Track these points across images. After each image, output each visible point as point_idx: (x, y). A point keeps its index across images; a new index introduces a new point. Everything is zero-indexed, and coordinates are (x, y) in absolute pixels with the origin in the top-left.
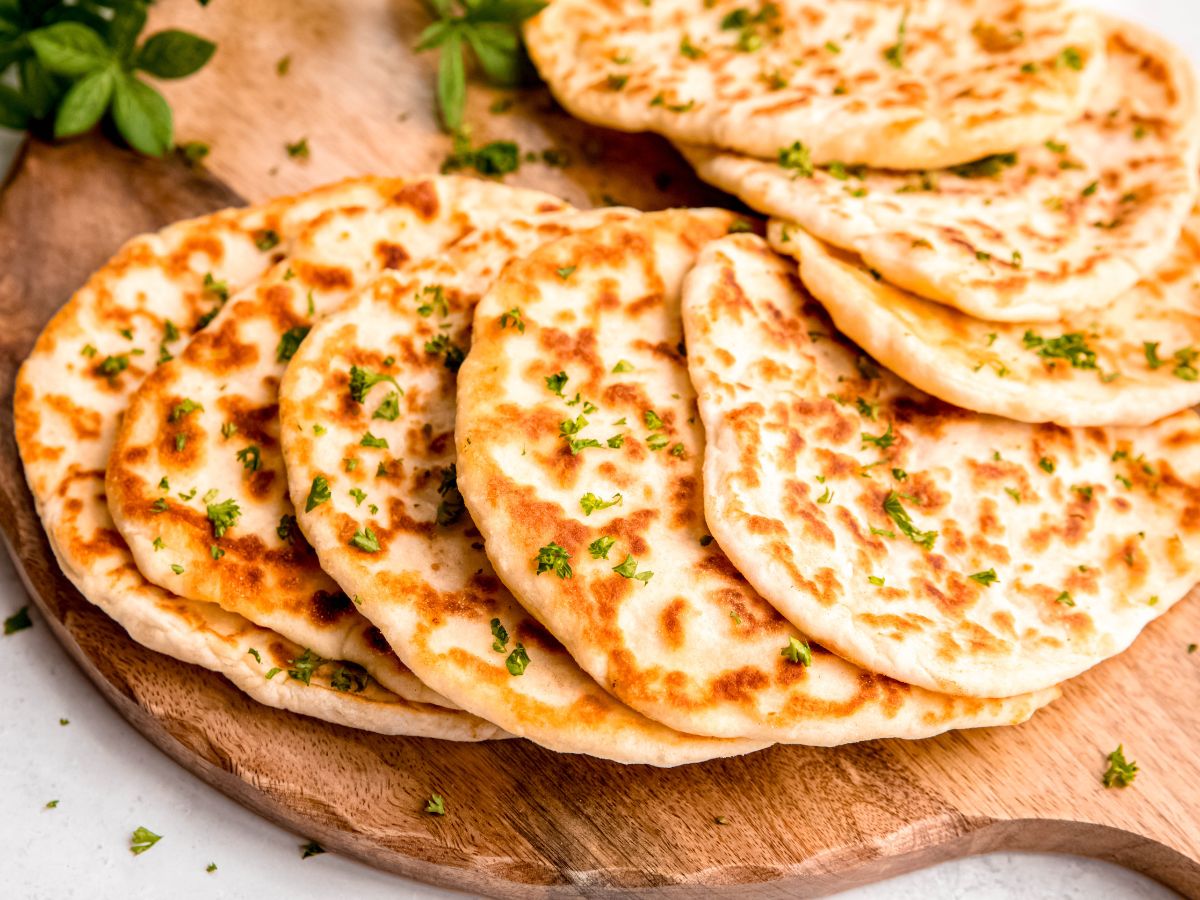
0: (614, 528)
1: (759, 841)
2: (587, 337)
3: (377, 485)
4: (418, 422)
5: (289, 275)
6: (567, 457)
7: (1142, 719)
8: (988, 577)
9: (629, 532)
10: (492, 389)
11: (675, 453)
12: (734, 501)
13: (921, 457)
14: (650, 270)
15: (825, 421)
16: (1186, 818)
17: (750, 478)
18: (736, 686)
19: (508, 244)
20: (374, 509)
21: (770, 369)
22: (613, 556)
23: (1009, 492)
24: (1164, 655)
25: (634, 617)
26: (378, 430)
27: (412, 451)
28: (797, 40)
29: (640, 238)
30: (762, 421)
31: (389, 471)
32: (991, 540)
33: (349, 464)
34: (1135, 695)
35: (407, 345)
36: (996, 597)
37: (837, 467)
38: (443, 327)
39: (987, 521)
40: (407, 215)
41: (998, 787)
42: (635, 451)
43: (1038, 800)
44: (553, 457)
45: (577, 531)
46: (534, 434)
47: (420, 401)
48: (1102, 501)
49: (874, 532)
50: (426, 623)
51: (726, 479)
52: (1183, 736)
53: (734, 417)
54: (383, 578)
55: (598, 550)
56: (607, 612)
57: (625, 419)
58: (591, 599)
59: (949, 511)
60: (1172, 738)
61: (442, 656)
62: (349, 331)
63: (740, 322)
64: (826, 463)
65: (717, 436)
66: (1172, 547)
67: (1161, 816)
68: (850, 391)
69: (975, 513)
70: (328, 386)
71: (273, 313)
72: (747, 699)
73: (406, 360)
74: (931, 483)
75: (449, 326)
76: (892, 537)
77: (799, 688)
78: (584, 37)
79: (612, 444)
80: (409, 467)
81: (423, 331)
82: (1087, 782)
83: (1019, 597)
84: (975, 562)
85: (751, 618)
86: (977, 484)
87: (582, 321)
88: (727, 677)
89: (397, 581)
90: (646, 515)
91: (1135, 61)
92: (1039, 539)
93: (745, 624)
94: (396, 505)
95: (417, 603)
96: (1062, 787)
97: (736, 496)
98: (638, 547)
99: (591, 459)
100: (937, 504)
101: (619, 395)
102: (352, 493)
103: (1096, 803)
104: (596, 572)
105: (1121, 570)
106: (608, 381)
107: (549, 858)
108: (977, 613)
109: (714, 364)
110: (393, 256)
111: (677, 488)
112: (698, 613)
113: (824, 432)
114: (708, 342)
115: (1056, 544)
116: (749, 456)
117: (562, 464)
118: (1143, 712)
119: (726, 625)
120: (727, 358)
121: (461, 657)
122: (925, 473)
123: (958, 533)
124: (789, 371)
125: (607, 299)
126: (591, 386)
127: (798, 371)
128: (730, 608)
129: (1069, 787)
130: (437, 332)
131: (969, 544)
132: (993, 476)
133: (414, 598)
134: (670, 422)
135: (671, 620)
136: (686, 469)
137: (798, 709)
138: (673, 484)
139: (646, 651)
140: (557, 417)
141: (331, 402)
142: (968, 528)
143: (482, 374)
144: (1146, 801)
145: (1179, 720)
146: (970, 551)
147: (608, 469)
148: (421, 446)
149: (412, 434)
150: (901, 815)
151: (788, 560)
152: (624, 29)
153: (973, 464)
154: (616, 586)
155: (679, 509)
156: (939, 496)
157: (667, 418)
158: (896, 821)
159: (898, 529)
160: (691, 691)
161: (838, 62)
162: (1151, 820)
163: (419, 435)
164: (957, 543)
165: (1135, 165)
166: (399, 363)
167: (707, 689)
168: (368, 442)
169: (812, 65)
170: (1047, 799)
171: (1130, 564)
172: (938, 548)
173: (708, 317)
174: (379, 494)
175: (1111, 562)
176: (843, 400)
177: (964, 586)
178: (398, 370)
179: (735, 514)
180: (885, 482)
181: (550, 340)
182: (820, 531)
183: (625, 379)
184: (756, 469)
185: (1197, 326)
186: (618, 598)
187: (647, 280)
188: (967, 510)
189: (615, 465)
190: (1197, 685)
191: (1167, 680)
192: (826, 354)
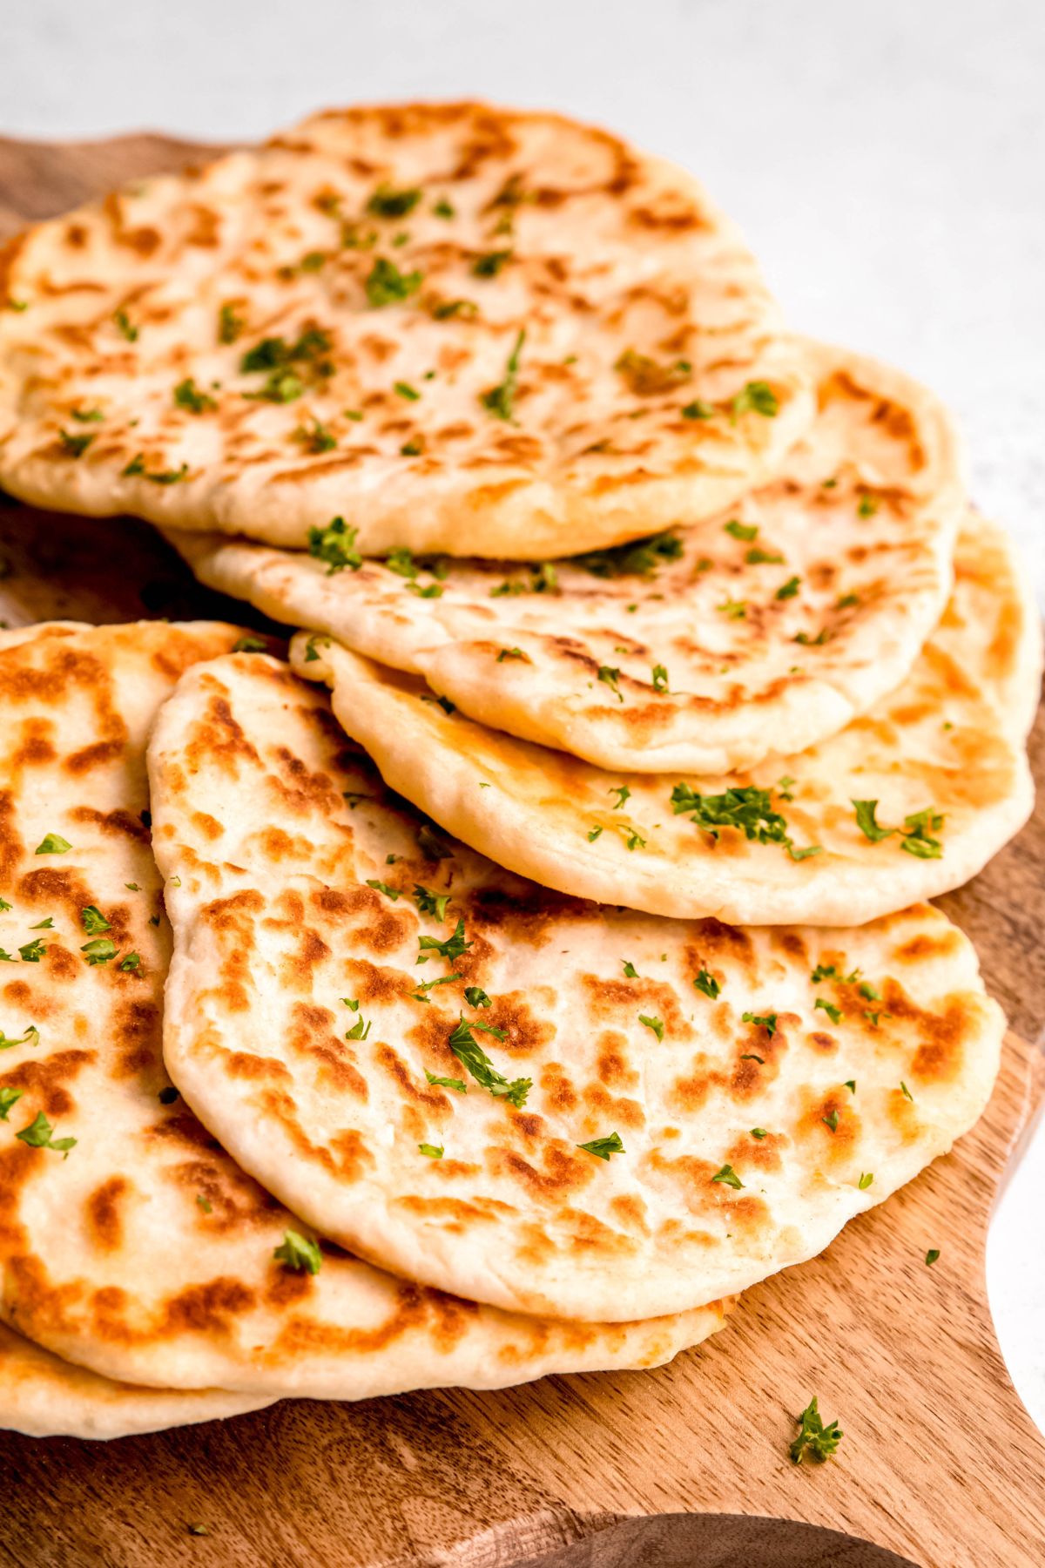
0: (19, 1078)
1: (255, 1558)
2: (0, 803)
7: (853, 1362)
8: (607, 1147)
9: (44, 1081)
11: (129, 968)
12: (209, 1031)
13: (512, 973)
14: (103, 706)
15: (363, 919)
16: (914, 1505)
17: (235, 997)
18: (204, 1308)
21: (277, 844)
22: (17, 1117)
23: (645, 1022)
24: (889, 1269)
25: (46, 1206)
28: (354, 383)
29: (89, 659)
30: (258, 918)
32: (615, 1093)
34: (843, 1327)
36: (621, 1173)
37: (379, 986)
39: (610, 1064)
41: (629, 1469)
42: (62, 965)
43: (689, 1485)
48: (793, 1040)
49: (433, 1082)
51: (197, 999)
52: (914, 1385)
53: (217, 913)
56: (4, 1197)
57: (51, 919)
59: (553, 1051)
60: (895, 1387)
63: (235, 776)
64: (362, 980)
65: (189, 939)
66: (898, 1102)
67: (877, 1504)
68: (405, 877)
69: (592, 1054)
72: (221, 1328)
74: (524, 1010)
76: (461, 1088)
77: (301, 1308)
78: (33, 384)
79: (29, 954)
82: (764, 1458)
83: (656, 1176)
84: (590, 1125)
85: (229, 1205)
86: (597, 1012)
88: (191, 1293)
90: (73, 1060)
91: (866, 409)
92: (691, 1091)
93: (219, 1213)
96: (726, 1465)
97: (211, 1023)
98: (59, 1104)
100: (533, 1041)
101: (45, 885)
103: (778, 1488)
105: (819, 1136)
106: (30, 866)
108: (586, 1197)
109: (190, 835)
111: (125, 1019)
112: (146, 1199)
114: (182, 804)
115: (717, 1099)
116: (235, 967)
118: (854, 1352)
119: (190, 1214)
120: (211, 828)
122: (516, 994)
123: (565, 1083)
124: (309, 847)
125: (35, 749)
126: (2, 873)
127: (323, 847)
128: (198, 1190)
129: (737, 1465)
131: (580, 1098)
132: (622, 1000)
134: (122, 925)
135: (104, 1209)
136: (141, 991)
137: (300, 1339)
138: (120, 1012)
139: (64, 1257)
142: (581, 1076)
144: (855, 1482)
145: (909, 1362)
146: (583, 1109)
147: (18, 991)
150: (478, 1514)
151: (287, 1117)
152: (93, 371)
153: (591, 982)
154: (18, 1160)
155: (127, 1049)
156: (536, 1029)
157: (118, 918)
158: (470, 1523)
159: (471, 1079)
160: (133, 1317)
161: (413, 412)
162: (860, 1511)
164: (563, 1097)
165: (859, 555)
167: (160, 1312)
169: (376, 417)
170: (703, 1484)
171: (832, 1127)
172: (533, 1104)
173: (185, 768)
175: (802, 1127)
176: (393, 890)
177: (571, 1160)
179: (207, 1049)
180: (453, 1008)
182: (342, 1076)
183: (54, 862)
184: (244, 984)
185: (945, 783)
186: (21, 1178)
187: (98, 721)
188: (581, 1051)
189: (30, 985)
190: (938, 1311)
191: (893, 1304)
192: (371, 825)
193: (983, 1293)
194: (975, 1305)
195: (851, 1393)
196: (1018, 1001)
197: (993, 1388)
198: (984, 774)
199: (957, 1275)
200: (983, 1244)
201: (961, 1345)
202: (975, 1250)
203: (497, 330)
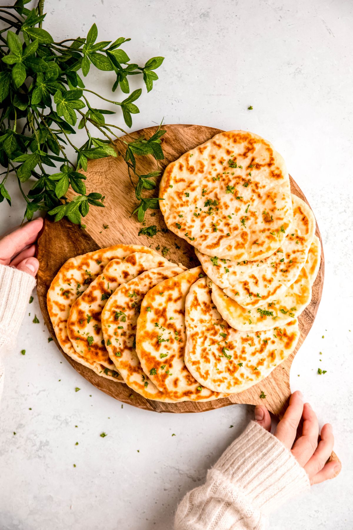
0: (166, 362)
2: (164, 310)
3: (121, 337)
4: (130, 322)
5: (103, 278)
6: (157, 345)
8: (241, 365)
9: (169, 363)
10: (144, 327)
11: (180, 341)
12: (190, 358)
13: (232, 336)
14: (180, 291)
15: (212, 332)
17: (194, 352)
18: (187, 393)
19: (150, 278)
20: (120, 344)
21: (202, 321)
22: (165, 368)
23: (249, 344)
24: (278, 370)
25: (168, 382)
26: (121, 324)
27: (128, 329)
28: (221, 213)
29: (178, 283)
30: (198, 337)
31: (124, 334)
32: (243, 356)
33: (115, 333)
34: (270, 378)
35: (128, 304)
36: (242, 370)
37: (213, 342)
38: (135, 299)
39: (243, 352)
40: (129, 265)
41: (239, 397)
42: (172, 342)
43: (247, 400)
44: (155, 344)
45: (158, 363)
46: (152, 339)
47: (130, 317)
48: (269, 342)
49: (219, 356)
50: (129, 374)
51: (189, 353)
52: (277, 387)
53: (193, 336)
54: (121, 362)
55: (162, 368)
56: (163, 381)
57: (171, 333)
58: (160, 378)
59: (236, 349)
60: (275, 388)
61: (132, 383)
62: (116, 301)
63: (196, 310)
64: (211, 341)
65: (189, 340)
66: (282, 353)
67: (270, 405)
68: (219, 322)
69: (241, 350)
70: (111, 315)
71: (100, 289)
72: (189, 396)
73: (128, 308)
74: (232, 344)
75: (137, 299)
76: (223, 357)
77: (199, 394)
78: (172, 206)
79: (168, 340)
80: (128, 332)
81: (131, 301)
82: (257, 397)
83: (247, 368)
84: (239, 361)
85: (191, 381)
86: (243, 343)
87: (164, 305)
89: (124, 364)
90: (173, 356)
91: (302, 217)
92: (254, 354)
93: (190, 382)
94: (125, 342)
95: (128, 370)
98: (170, 366)
99: (163, 344)
100: (233, 348)
101: (170, 326)
102: (116, 339)
103: (258, 401)
104: (162, 373)
105: (270, 358)
106: (169, 322)
107: (153, 407)
108: (237, 375)
109: (190, 322)
110: (126, 274)
111: (180, 350)
112: (181, 381)
113: (212, 334)
114: (189, 317)
115: (257, 354)
116: (194, 347)
117: (157, 346)
118: (271, 382)
119: (186, 383)
120: (193, 320)
121: (136, 383)
122: (232, 342)
123: (237, 355)
124: (206, 321)
125: (170, 299)
126: (164, 324)
127: (208, 320)
128: (188, 380)
129: (253, 398)
130: (135, 300)
131: (238, 357)
132: (246, 341)
133: (127, 368)
134: (180, 333)
135: (176, 383)
136: (182, 345)
137: (199, 397)
138: (179, 348)
139: (170, 388)
140: (156, 335)
141: (112, 319)
142: (239, 353)
143: (142, 323)
144: (267, 401)
145: (277, 384)
146: (239, 359)
147: (166, 347)
148: (130, 328)
149: (128, 325)
151: (199, 370)
152: (182, 205)
153: (242, 338)
154: (165, 376)
155: (180, 354)
156: (234, 346)
157: (180, 331)
158: (219, 403)
159: (224, 355)
160: (179, 394)
161: (230, 221)
163: (130, 326)
164: (236, 357)
165: (294, 252)
166: (126, 309)
167: (182, 394)
168: (119, 328)
169: (224, 221)
170: (249, 400)
171: (272, 357)
172: (232, 359)
173: (190, 310)
174: (121, 339)
175: (268, 356)
176: (217, 324)
177: (236, 367)
178: (126, 311)
179: (190, 362)
180: (223, 344)
181: (157, 312)
182: (207, 360)
183: (171, 322)
185: (298, 298)
186: (165, 379)
187: (179, 293)
188: (239, 349)
189: (168, 345)
190: (283, 376)
191: (277, 375)
192: (215, 312)
193: (289, 374)
194: (288, 376)
195: (269, 388)
196: (304, 326)
197: (288, 389)
198: (305, 297)
199: (286, 371)
200: (291, 366)
201: (285, 382)
202: (289, 367)
203: (245, 203)
